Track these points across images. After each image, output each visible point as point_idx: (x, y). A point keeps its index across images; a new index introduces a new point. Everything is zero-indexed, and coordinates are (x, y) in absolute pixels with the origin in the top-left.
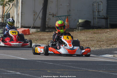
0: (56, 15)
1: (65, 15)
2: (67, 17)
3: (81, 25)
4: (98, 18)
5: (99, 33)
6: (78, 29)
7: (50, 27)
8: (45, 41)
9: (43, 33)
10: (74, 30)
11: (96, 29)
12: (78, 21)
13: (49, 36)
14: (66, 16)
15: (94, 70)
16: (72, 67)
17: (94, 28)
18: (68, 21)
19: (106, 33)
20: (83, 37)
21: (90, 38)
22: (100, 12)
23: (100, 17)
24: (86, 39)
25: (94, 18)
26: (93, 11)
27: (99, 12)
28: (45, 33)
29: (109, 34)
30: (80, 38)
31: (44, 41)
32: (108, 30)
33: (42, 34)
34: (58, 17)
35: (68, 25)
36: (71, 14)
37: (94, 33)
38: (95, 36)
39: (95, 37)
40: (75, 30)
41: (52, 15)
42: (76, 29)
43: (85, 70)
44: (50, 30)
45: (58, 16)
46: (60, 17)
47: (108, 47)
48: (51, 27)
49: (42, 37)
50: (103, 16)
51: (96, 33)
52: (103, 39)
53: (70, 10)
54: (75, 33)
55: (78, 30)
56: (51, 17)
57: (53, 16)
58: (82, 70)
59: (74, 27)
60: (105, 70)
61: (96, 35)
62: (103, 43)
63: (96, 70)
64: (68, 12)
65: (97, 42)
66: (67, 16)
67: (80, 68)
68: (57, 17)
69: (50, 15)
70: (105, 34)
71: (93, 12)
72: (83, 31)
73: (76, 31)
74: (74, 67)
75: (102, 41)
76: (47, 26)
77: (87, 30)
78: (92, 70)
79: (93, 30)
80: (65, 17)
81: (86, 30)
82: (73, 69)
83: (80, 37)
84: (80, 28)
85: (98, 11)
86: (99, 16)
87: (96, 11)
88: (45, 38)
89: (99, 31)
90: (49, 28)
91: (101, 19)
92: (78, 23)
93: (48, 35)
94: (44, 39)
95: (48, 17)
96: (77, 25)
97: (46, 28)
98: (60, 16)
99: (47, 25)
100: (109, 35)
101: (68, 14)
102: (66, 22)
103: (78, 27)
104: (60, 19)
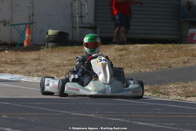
0: (9, 23)
2: (29, 27)
3: (52, 39)
4: (80, 27)
5: (82, 52)
6: (48, 45)
7: (0, 42)
10: (41, 48)
11: (77, 45)
12: (47, 33)
14: (26, 24)
15: (81, 113)
16: (42, 109)
17: (75, 44)
18: (29, 33)
20: (56, 59)
21: (69, 60)
22: (83, 18)
23: (83, 25)
24: (61, 62)
25: (73, 27)
26: (72, 15)
27: (81, 17)
30: (52, 61)
34: (14, 25)
35: (30, 39)
36: (34, 21)
40: (43, 48)
41: (2, 22)
42: (44, 46)
44: (0, 48)
46: (16, 26)
48: (2, 43)
50: (88, 24)
51: (78, 53)
53: (33, 15)
55: (48, 47)
56: (1, 25)
57: (5, 25)
58: (60, 113)
59: (40, 43)
60: (99, 113)
63: (83, 113)
64: (30, 17)
66: (28, 25)
67: (57, 111)
68: (11, 25)
71: (72, 17)
72: (57, 49)
73: (45, 49)
74: (47, 109)
77: (63, 47)
78: (76, 114)
79: (73, 47)
80: (25, 25)
81: (60, 47)
82: (46, 112)
83: (51, 59)
84: (50, 44)
85: (80, 15)
86: (82, 23)
87: (77, 16)
92: (47, 36)
96: (46, 38)
98: (17, 25)
101: (30, 21)
102: (27, 35)
103: (47, 43)
104: (16, 29)
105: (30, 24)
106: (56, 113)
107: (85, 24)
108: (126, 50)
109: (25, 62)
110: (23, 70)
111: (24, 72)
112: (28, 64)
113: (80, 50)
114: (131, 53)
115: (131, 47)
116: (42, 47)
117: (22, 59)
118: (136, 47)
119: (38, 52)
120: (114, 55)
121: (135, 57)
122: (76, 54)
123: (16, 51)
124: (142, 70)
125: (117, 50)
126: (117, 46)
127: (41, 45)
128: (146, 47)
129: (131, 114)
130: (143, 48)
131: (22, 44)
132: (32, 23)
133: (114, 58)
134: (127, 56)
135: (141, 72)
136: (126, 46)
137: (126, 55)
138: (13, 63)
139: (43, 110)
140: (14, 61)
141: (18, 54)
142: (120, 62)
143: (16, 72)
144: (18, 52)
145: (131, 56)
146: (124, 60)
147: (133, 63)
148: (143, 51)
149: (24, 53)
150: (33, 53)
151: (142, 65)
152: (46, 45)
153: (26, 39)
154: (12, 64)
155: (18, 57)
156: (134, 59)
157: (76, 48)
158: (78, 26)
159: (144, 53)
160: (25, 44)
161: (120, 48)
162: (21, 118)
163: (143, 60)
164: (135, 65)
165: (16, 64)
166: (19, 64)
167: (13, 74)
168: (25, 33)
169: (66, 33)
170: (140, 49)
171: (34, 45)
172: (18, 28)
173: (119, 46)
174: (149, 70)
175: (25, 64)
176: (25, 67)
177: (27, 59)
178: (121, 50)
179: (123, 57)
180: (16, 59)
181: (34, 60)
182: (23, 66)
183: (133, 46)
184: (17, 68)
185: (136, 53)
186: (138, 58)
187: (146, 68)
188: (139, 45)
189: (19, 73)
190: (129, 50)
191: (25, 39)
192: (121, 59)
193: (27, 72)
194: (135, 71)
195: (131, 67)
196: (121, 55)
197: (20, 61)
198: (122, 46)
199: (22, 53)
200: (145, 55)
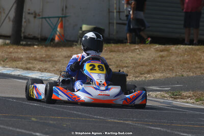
0: (39, 15)
1: (57, 16)
2: (62, 21)
4: (117, 23)
5: (119, 51)
7: (29, 36)
8: (20, 62)
9: (15, 47)
10: (73, 44)
11: (114, 43)
12: (81, 28)
13: (26, 53)
14: (59, 17)
16: (75, 112)
17: (111, 42)
18: (61, 27)
19: (133, 51)
22: (121, 13)
23: (121, 22)
25: (109, 23)
26: (109, 10)
27: (119, 12)
28: (19, 47)
29: (138, 54)
31: (18, 62)
32: (136, 47)
33: (14, 49)
34: (45, 18)
35: (63, 34)
36: (68, 15)
37: (111, 51)
38: (112, 57)
39: (113, 59)
40: (76, 45)
41: (32, 14)
42: (77, 42)
43: (101, 119)
44: (29, 43)
45: (44, 16)
46: (47, 19)
47: (136, 77)
48: (31, 37)
49: (14, 55)
51: (114, 51)
52: (127, 63)
53: (66, 7)
54: (75, 50)
56: (31, 17)
57: (35, 17)
58: (94, 118)
59: (72, 39)
60: (137, 121)
61: (114, 54)
62: (128, 69)
64: (63, 10)
65: (117, 67)
67: (91, 116)
68: (42, 18)
69: (29, 13)
70: (130, 54)
71: (109, 12)
73: (78, 46)
74: (80, 113)
75: (126, 67)
76: (22, 35)
78: (112, 120)
79: (109, 45)
80: (58, 19)
82: (79, 116)
85: (118, 10)
86: (120, 19)
87: (115, 11)
88: (20, 56)
89: (120, 47)
90: (26, 38)
91: (123, 26)
92: (81, 32)
93: (25, 51)
94: (19, 58)
95: (25, 18)
96: (79, 34)
97: (21, 37)
98: (49, 18)
99: (24, 33)
100: (139, 56)
101: (63, 14)
102: (58, 29)
103: (80, 39)
104: (48, 22)
105: (63, 18)
106: (90, 117)
107: (122, 20)
108: (167, 50)
109: (56, 59)
110: (54, 69)
111: (54, 70)
112: (59, 61)
113: (116, 49)
114: (173, 55)
115: (173, 48)
116: (75, 43)
117: (53, 55)
118: (179, 48)
119: (71, 49)
120: (154, 56)
121: (178, 59)
122: (111, 53)
123: (46, 46)
124: (185, 74)
125: (157, 50)
126: (157, 46)
127: (74, 41)
128: (189, 48)
129: (172, 123)
130: (186, 50)
131: (53, 39)
132: (65, 17)
133: (154, 59)
134: (168, 58)
135: (183, 76)
136: (168, 46)
137: (167, 56)
138: (43, 59)
139: (75, 114)
140: (44, 57)
141: (49, 50)
142: (160, 64)
143: (45, 70)
144: (48, 47)
145: (173, 58)
146: (165, 62)
147: (174, 65)
148: (187, 53)
149: (55, 49)
150: (64, 49)
151: (185, 69)
152: (79, 41)
153: (58, 33)
154: (41, 61)
155: (48, 53)
156: (176, 61)
157: (112, 46)
158: (115, 22)
159: (188, 55)
160: (57, 39)
161: (161, 48)
162: (51, 122)
163: (186, 63)
164: (176, 68)
165: (46, 61)
166: (49, 61)
167: (42, 72)
168: (57, 28)
169: (102, 29)
170: (183, 51)
171: (67, 40)
172: (49, 22)
173: (160, 46)
174: (192, 75)
175: (56, 61)
176: (56, 65)
177: (59, 56)
178: (161, 51)
179: (164, 59)
180: (46, 55)
181: (66, 57)
182: (54, 63)
183: (175, 46)
184: (47, 65)
185: (178, 55)
186: (180, 61)
187: (189, 71)
188: (182, 46)
189: (49, 71)
190: (170, 51)
191: (56, 33)
192: (161, 61)
193: (58, 70)
194: (176, 75)
195: (172, 70)
196: (162, 57)
197: (51, 58)
198: (163, 46)
199: (53, 48)
200: (189, 57)
